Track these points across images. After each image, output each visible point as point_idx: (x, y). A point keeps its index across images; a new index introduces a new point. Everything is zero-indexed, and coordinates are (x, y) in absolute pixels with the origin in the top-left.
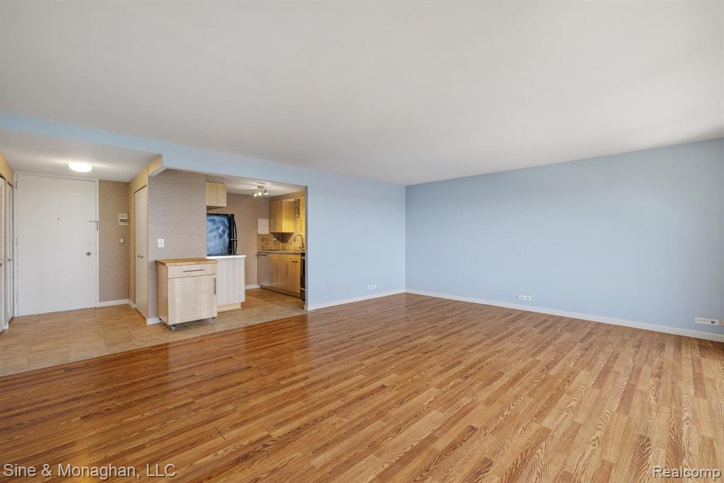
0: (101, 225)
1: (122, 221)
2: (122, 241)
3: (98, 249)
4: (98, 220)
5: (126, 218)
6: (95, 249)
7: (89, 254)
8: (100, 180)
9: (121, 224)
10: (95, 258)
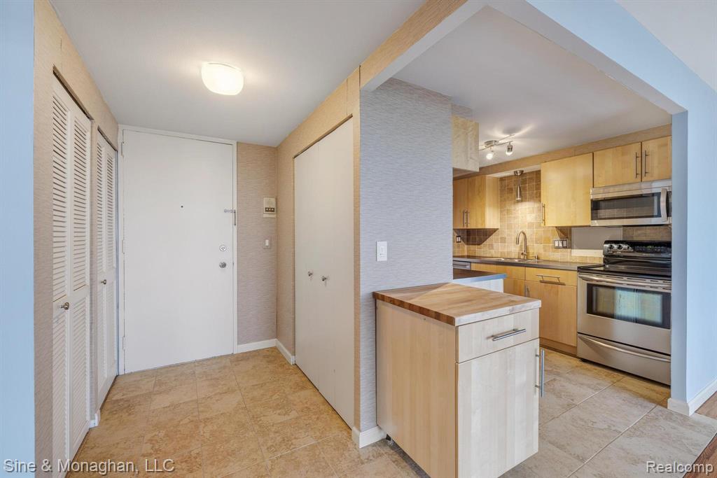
0: (239, 217)
1: (268, 210)
2: (267, 244)
3: (236, 256)
4: (235, 208)
5: (273, 206)
6: (231, 256)
7: (224, 265)
8: (237, 143)
9: (266, 215)
10: (232, 272)
